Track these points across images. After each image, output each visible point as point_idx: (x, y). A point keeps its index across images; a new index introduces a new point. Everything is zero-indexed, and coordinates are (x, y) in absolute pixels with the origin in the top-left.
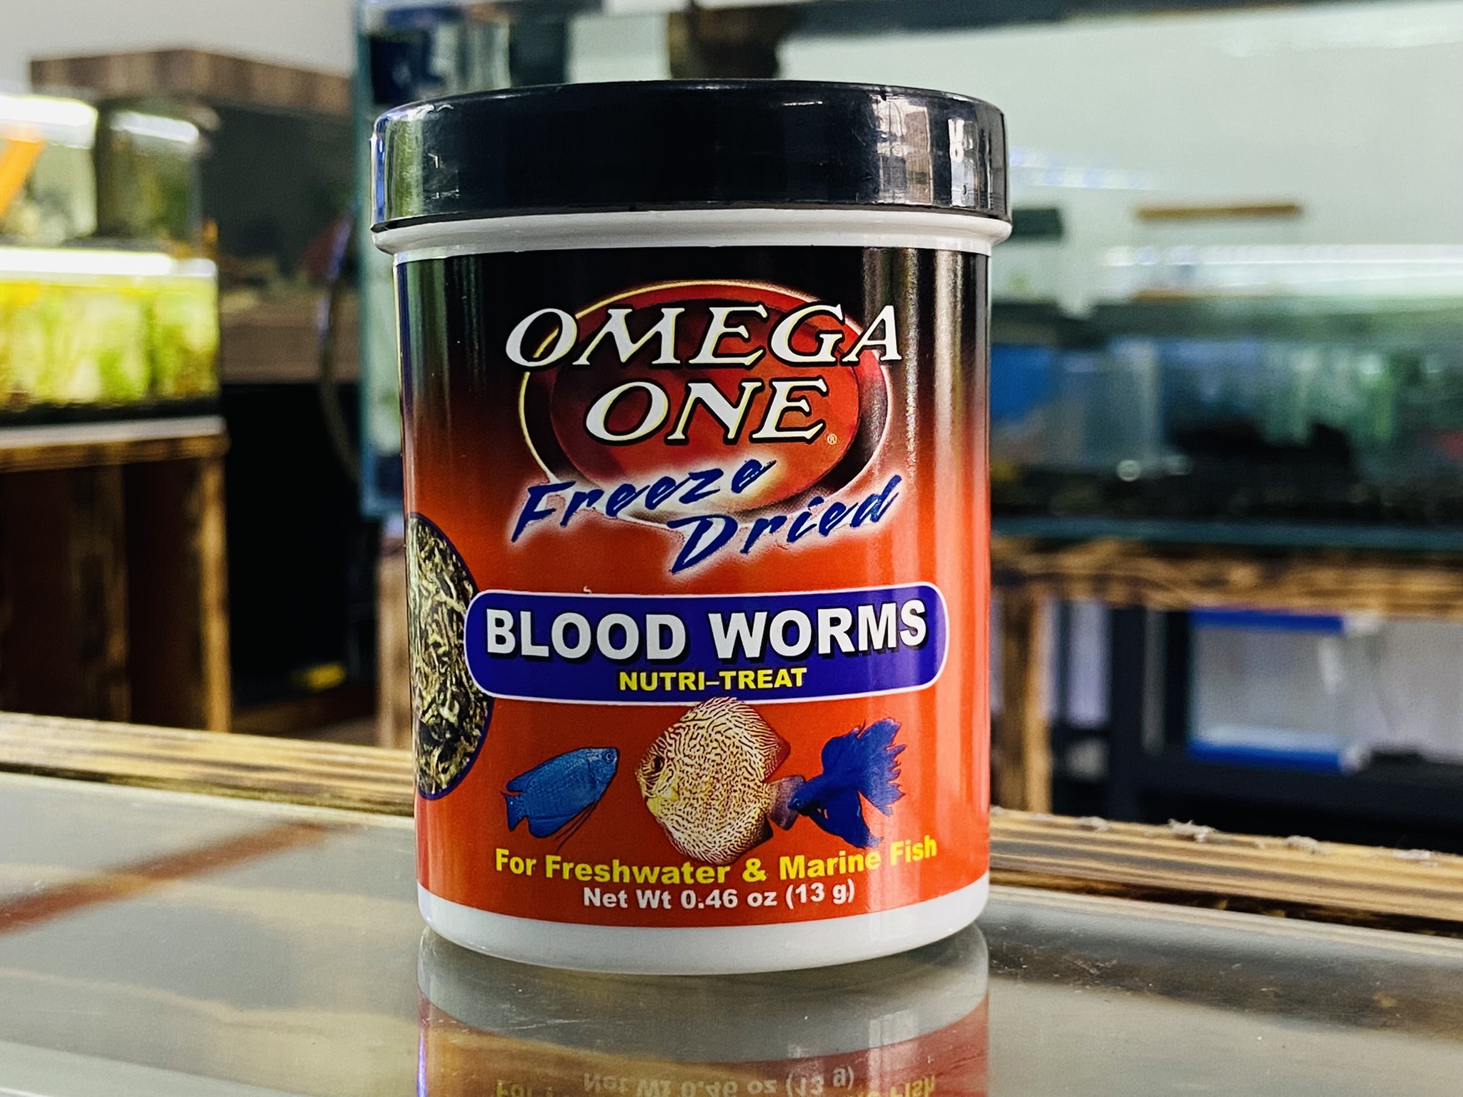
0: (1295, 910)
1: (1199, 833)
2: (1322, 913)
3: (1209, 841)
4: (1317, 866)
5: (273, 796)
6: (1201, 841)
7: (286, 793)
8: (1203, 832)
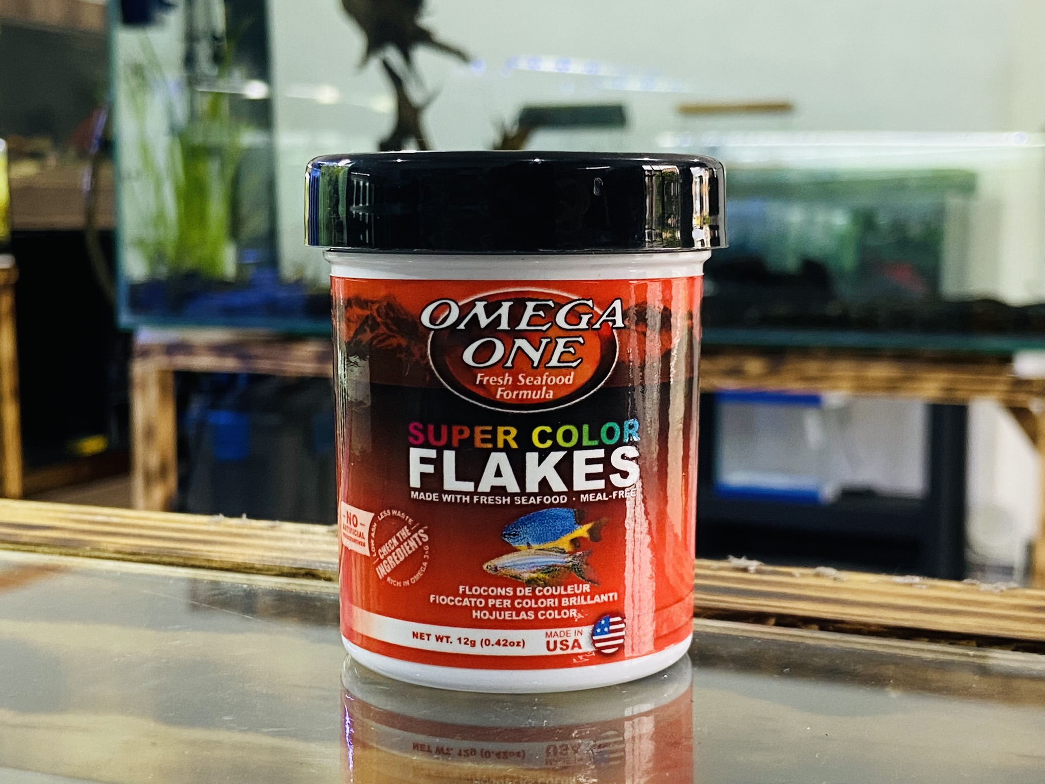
0: (825, 624)
1: (751, 566)
2: (844, 626)
3: (758, 572)
4: (837, 589)
5: (46, 549)
6: (752, 572)
7: (55, 546)
8: (754, 565)
